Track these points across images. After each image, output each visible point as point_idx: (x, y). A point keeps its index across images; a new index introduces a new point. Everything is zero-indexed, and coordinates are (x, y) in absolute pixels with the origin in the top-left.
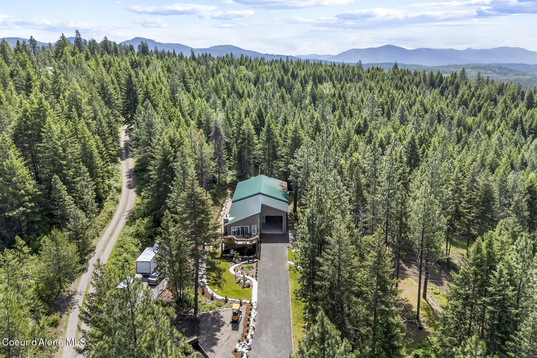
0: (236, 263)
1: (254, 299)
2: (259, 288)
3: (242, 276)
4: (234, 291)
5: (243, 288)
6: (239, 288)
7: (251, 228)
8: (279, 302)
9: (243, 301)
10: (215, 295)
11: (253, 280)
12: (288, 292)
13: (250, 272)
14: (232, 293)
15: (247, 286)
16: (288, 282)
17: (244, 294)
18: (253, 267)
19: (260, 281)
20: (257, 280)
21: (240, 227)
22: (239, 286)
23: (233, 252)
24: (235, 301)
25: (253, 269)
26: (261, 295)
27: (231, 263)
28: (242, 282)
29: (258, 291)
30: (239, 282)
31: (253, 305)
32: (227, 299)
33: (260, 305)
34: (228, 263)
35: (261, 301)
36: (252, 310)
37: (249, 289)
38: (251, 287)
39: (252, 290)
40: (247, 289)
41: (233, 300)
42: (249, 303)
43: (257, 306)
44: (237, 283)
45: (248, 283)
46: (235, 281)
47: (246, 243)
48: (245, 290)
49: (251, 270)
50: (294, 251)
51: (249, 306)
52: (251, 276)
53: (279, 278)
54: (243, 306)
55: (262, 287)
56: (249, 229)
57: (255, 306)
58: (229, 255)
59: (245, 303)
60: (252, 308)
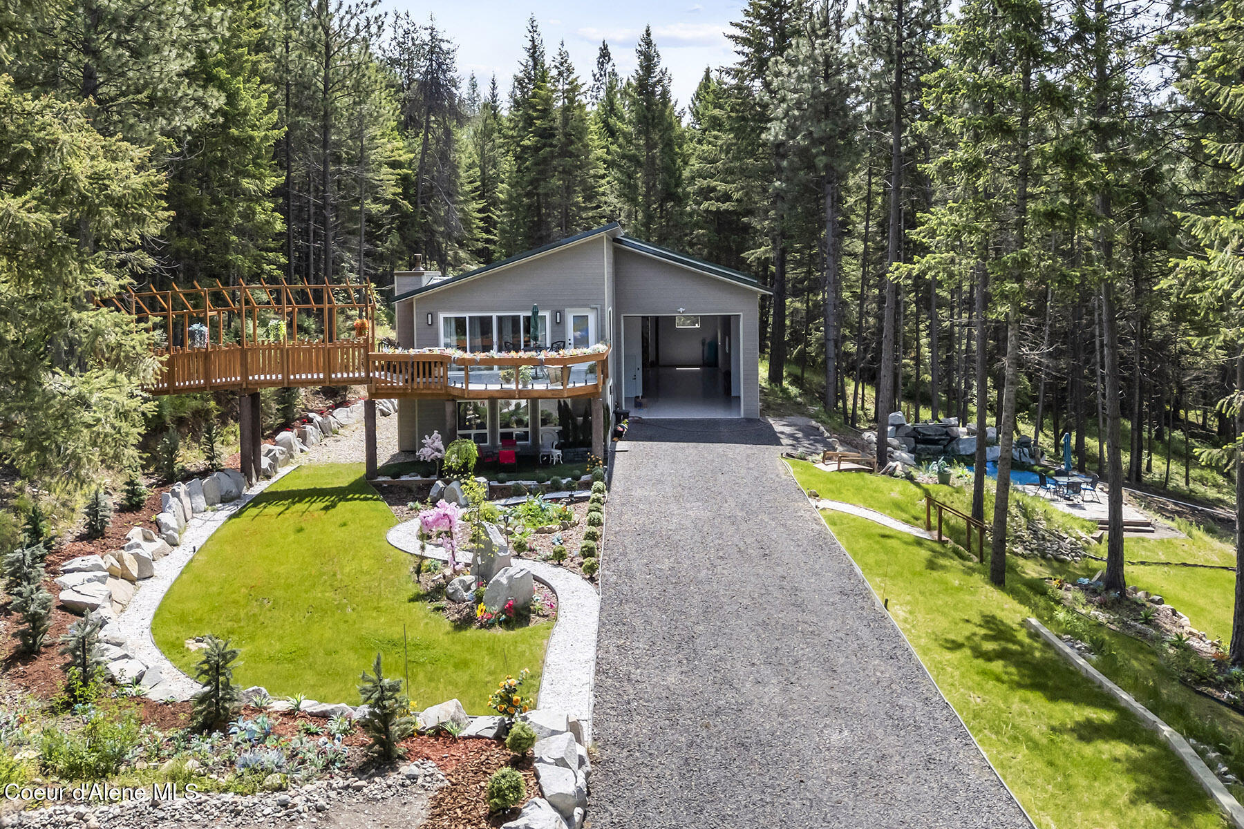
2: (612, 624)
5: (465, 623)
6: (431, 625)
7: (559, 325)
8: (838, 735)
9: (424, 714)
11: (566, 579)
13: (539, 541)
15: (503, 611)
16: (866, 595)
17: (462, 664)
18: (570, 518)
19: (625, 589)
20: (592, 579)
21: (494, 315)
22: (435, 616)
23: (440, 451)
24: (325, 716)
25: (565, 528)
26: (636, 674)
27: (416, 509)
28: (468, 588)
29: (599, 647)
30: (438, 592)
31: (537, 750)
32: (227, 686)
33: (629, 763)
34: (394, 508)
35: (638, 728)
36: (516, 814)
37: (518, 632)
38: (536, 622)
39: (548, 638)
40: (499, 632)
41: (308, 705)
42: (491, 733)
43: (588, 767)
44: (417, 598)
45: (510, 578)
46: (410, 585)
47: (525, 385)
48: (476, 643)
49: (551, 531)
50: (835, 467)
51: (481, 770)
52: (546, 560)
53: (780, 571)
54: (406, 768)
55: (638, 622)
56: (552, 332)
57: (561, 762)
58: (419, 478)
59: (439, 732)
60: (516, 788)
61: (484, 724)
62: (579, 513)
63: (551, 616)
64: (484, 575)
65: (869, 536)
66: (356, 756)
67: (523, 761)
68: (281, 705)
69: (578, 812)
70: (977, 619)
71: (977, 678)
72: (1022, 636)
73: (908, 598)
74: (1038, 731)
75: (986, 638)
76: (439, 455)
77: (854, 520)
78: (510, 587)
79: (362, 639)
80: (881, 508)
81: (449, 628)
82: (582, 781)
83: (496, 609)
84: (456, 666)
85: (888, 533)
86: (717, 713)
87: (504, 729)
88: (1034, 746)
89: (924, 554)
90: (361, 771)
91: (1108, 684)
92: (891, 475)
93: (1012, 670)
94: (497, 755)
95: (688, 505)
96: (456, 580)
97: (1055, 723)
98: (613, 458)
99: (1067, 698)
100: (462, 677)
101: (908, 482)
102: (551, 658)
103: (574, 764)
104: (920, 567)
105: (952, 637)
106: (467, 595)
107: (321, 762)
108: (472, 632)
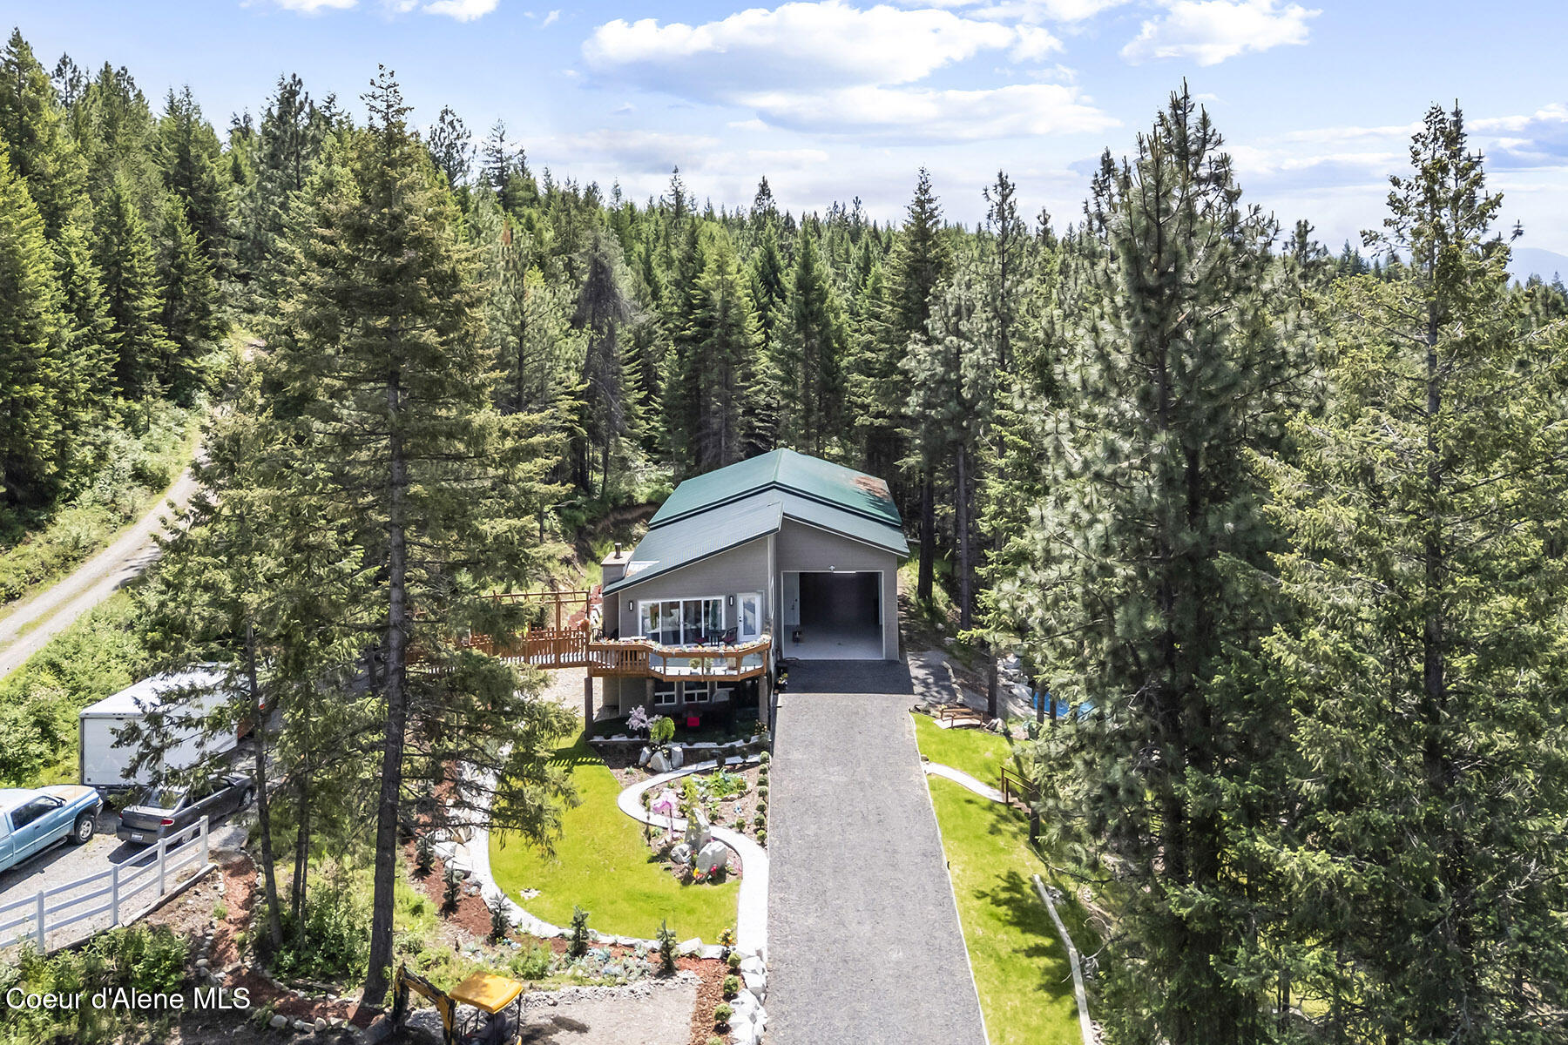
0: (654, 772)
1: (751, 939)
2: (777, 882)
3: (682, 825)
4: (631, 897)
5: (687, 880)
6: (665, 881)
7: (732, 607)
8: (896, 955)
9: (684, 947)
10: (515, 915)
11: (745, 844)
12: (944, 902)
13: (725, 810)
14: (624, 906)
15: (710, 873)
16: (938, 857)
17: (691, 911)
18: (745, 787)
19: (784, 851)
20: (763, 845)
21: (681, 601)
22: (665, 873)
23: (643, 721)
24: (632, 946)
25: (742, 796)
26: (791, 917)
27: (631, 773)
28: (685, 854)
29: (769, 900)
30: (664, 854)
31: (742, 966)
32: (585, 932)
33: (786, 971)
34: (615, 771)
35: (790, 951)
36: (735, 996)
37: (720, 886)
38: (730, 878)
39: (738, 891)
40: (707, 886)
41: (622, 940)
42: (718, 957)
43: (767, 973)
44: (652, 860)
45: (713, 852)
46: (645, 848)
47: (708, 670)
48: (697, 896)
49: (732, 800)
50: (948, 724)
51: (716, 976)
52: (731, 827)
53: (888, 836)
54: (681, 974)
55: (792, 880)
56: (727, 612)
57: (754, 972)
58: (625, 739)
59: (692, 956)
60: (736, 985)
61: (714, 951)
62: (751, 778)
63: (738, 875)
64: (695, 846)
65: (956, 801)
66: (654, 968)
67: (735, 971)
68: (611, 940)
69: (763, 996)
70: (1004, 874)
71: (985, 918)
72: (1027, 889)
73: (966, 858)
74: (1005, 951)
75: (1005, 889)
76: (644, 725)
77: (949, 785)
78: (713, 857)
79: (628, 892)
80: (973, 771)
81: (679, 885)
82: (764, 982)
83: (705, 871)
84: (688, 912)
85: (970, 797)
86: (834, 942)
87: (726, 955)
88: (999, 959)
89: (991, 817)
90: (658, 975)
91: (1058, 922)
92: (993, 730)
93: (1010, 913)
94: (723, 968)
95: (831, 770)
96: (676, 849)
97: (1017, 947)
98: (775, 714)
99: (1031, 931)
100: (692, 919)
101: (1004, 738)
102: (740, 908)
103: (760, 972)
104: (983, 831)
105: (981, 889)
106: (684, 859)
107: (640, 970)
108: (693, 888)
